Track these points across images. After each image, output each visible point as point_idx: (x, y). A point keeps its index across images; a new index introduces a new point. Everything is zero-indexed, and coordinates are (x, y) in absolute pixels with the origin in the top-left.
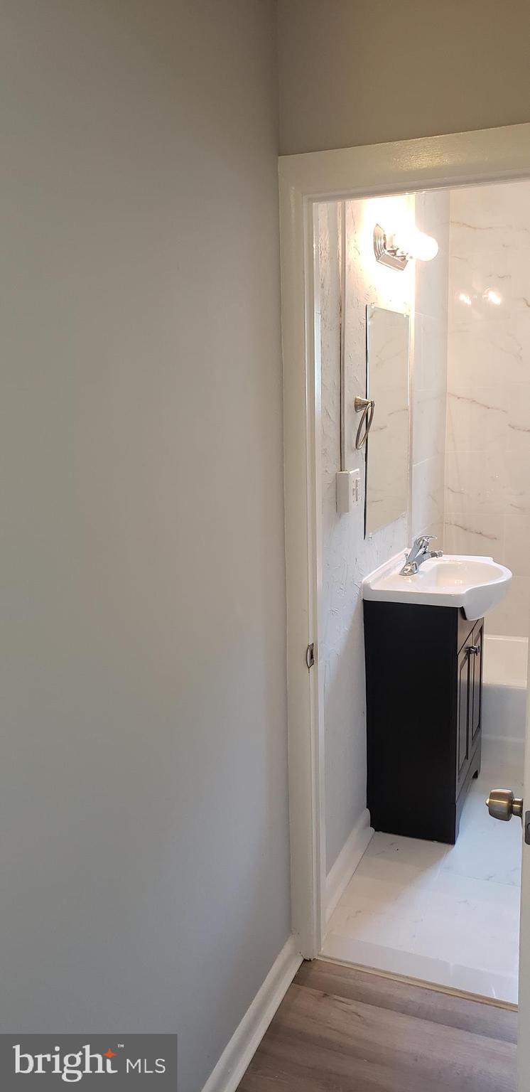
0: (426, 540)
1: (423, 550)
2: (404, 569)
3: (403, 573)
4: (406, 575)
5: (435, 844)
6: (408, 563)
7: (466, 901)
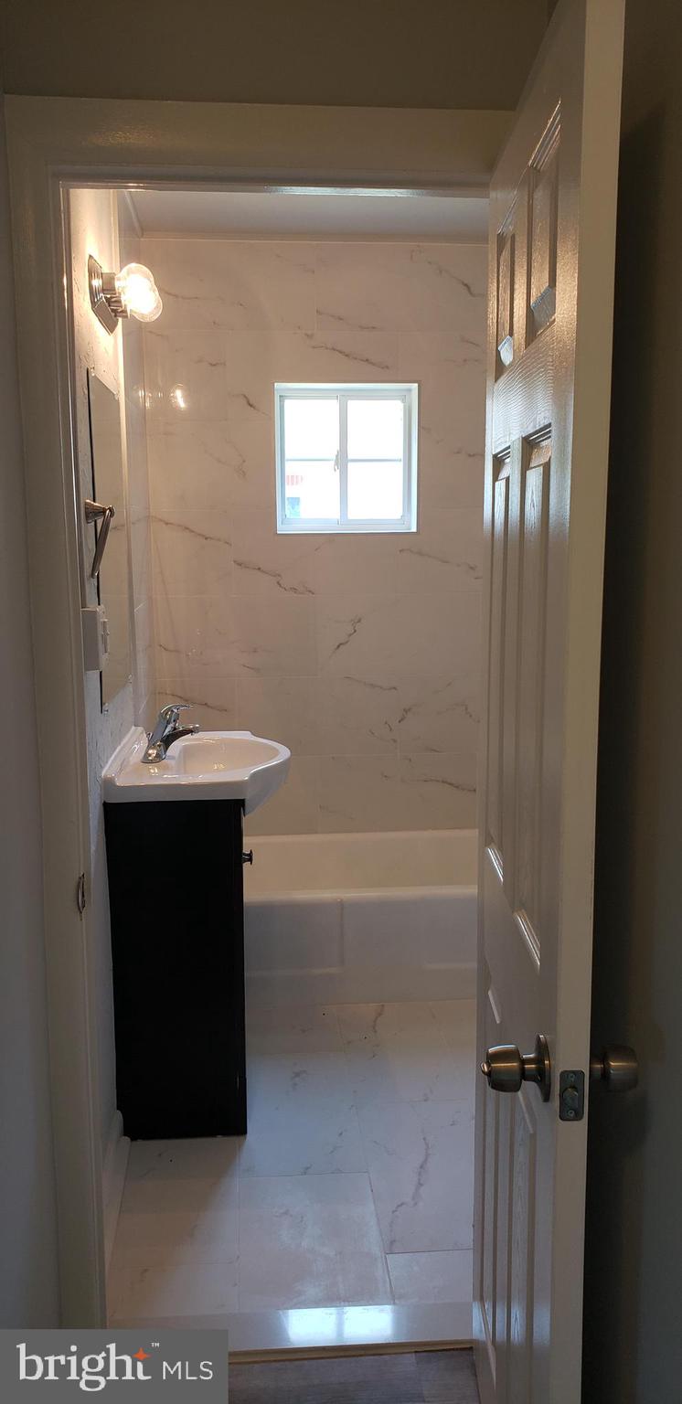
0: (176, 711)
1: (172, 725)
2: (147, 755)
3: (146, 760)
4: (151, 762)
5: (219, 1139)
6: (151, 745)
7: (286, 1213)
